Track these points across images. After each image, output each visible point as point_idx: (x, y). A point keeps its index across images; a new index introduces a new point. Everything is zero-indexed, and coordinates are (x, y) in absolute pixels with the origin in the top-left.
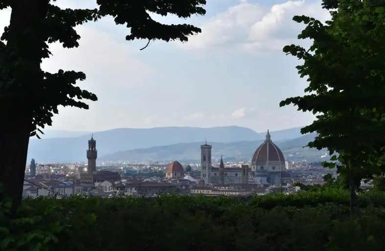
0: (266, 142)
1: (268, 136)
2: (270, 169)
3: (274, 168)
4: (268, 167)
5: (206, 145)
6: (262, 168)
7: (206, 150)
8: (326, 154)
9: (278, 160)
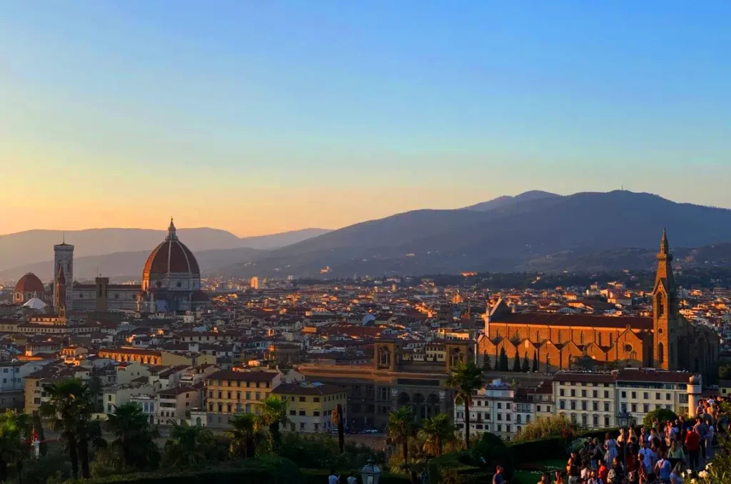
0: (168, 240)
1: (172, 228)
2: (173, 286)
3: (179, 285)
4: (170, 283)
5: (63, 244)
6: (159, 284)
7: (64, 253)
8: (328, 268)
9: (188, 271)
